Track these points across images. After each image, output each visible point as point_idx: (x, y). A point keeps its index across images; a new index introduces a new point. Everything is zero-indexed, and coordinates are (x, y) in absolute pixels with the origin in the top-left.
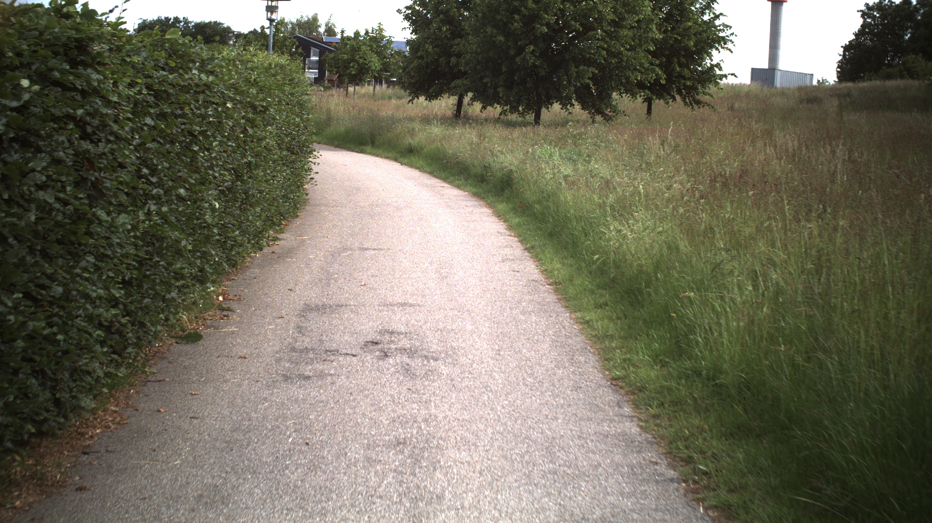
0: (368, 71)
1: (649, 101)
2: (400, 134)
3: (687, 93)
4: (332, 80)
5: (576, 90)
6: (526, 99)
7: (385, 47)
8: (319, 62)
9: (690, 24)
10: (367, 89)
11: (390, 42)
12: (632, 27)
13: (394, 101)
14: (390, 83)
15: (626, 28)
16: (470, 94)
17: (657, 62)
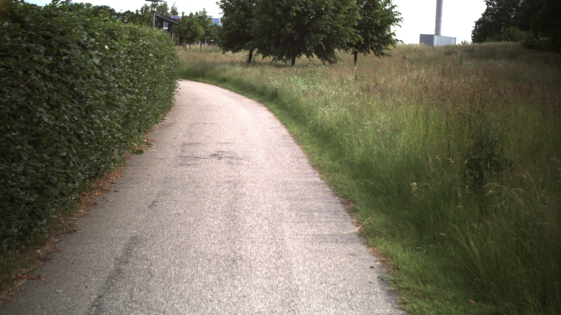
0: (198, 36)
1: (355, 53)
2: (218, 71)
3: (376, 49)
4: (177, 41)
5: (314, 47)
6: (287, 53)
7: (207, 22)
8: (169, 30)
9: (378, 11)
10: (197, 46)
11: (210, 19)
12: (345, 13)
13: (213, 53)
15: (342, 13)
16: (256, 49)
17: (359, 32)
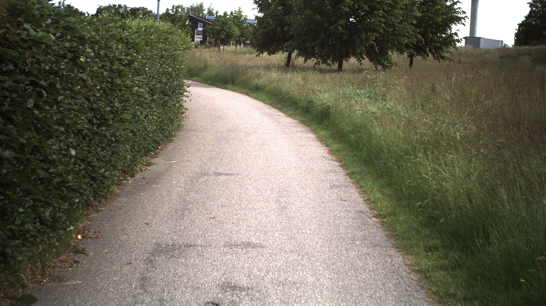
0: (232, 36)
1: (411, 56)
2: (251, 76)
4: (211, 42)
5: (366, 48)
7: (243, 22)
8: (203, 31)
9: (438, 7)
10: (231, 48)
11: (246, 19)
13: (247, 55)
14: (245, 44)
15: (398, 9)
16: (296, 52)
17: (418, 31)
